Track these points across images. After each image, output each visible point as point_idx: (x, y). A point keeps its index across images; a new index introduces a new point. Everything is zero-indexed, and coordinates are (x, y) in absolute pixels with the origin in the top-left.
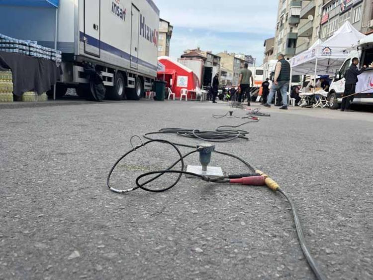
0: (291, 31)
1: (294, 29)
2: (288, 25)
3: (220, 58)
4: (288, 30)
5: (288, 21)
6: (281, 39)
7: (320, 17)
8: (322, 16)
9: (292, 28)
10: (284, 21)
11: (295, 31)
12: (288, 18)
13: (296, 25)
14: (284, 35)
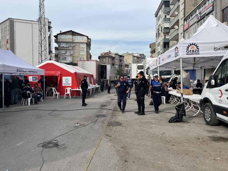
0: (165, 37)
1: (167, 36)
2: (163, 34)
3: (124, 56)
4: (163, 37)
5: (162, 31)
6: (160, 43)
7: (182, 26)
8: (184, 25)
9: (165, 36)
10: (160, 32)
11: (167, 37)
12: (162, 30)
13: (168, 33)
14: (161, 40)
